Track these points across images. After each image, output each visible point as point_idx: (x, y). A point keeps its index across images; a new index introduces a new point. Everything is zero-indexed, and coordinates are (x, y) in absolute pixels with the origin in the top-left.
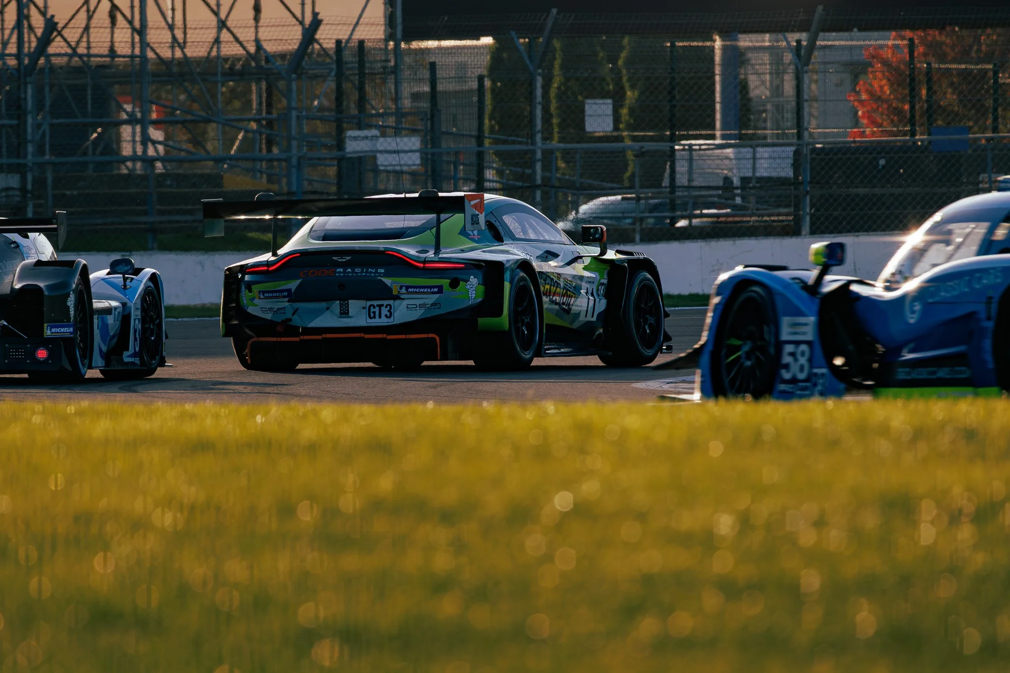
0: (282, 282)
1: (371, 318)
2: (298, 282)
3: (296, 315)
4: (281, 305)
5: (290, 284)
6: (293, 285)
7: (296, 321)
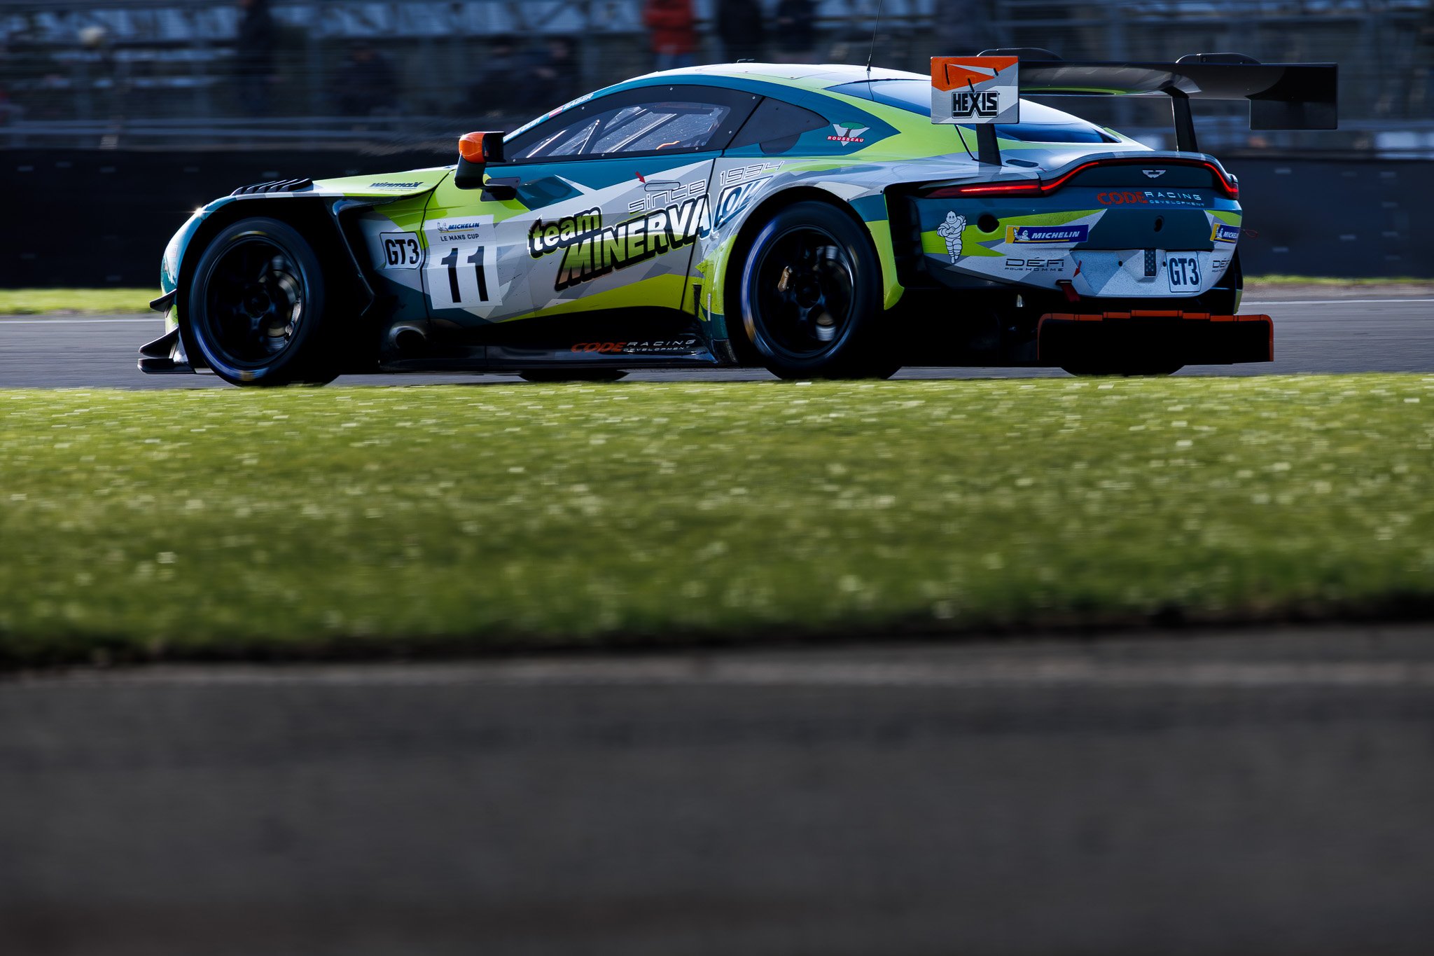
0: (1075, 213)
1: (1175, 283)
2: (1099, 214)
3: (1080, 274)
4: (1057, 255)
5: (1087, 218)
6: (1092, 218)
7: (1082, 286)
